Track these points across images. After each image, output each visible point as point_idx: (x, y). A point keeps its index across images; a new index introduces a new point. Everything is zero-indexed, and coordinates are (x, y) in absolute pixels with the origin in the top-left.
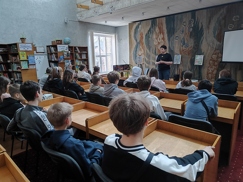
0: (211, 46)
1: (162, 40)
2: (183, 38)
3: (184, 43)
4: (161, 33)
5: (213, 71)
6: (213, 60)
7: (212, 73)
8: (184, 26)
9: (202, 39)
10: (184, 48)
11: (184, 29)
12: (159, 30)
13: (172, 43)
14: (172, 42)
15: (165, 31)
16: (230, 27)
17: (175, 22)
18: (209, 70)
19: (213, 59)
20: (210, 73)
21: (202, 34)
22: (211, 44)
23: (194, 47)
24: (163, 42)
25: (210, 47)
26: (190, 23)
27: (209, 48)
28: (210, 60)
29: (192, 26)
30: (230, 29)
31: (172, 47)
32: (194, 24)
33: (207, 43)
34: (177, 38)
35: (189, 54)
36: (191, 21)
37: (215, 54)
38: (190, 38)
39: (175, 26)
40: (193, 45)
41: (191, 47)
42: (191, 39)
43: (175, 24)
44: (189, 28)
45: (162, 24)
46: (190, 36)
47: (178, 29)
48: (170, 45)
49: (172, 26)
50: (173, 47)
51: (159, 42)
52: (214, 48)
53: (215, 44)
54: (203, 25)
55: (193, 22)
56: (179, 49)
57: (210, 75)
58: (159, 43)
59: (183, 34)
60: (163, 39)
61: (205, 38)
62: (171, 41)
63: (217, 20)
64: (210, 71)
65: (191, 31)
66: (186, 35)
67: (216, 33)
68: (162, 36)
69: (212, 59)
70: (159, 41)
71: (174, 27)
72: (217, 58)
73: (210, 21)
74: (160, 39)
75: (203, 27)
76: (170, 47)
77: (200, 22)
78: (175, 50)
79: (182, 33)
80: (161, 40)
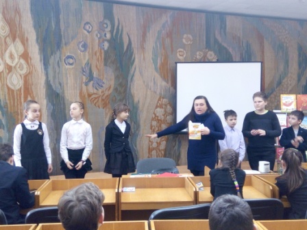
0: (152, 89)
1: (22, 61)
2: (87, 64)
3: (91, 78)
4: (17, 40)
5: (159, 144)
6: (158, 120)
7: (157, 149)
8: (88, 32)
9: (132, 72)
10: (91, 90)
11: (89, 41)
12: (7, 29)
13: (55, 72)
14: (57, 71)
15: (32, 36)
16: (181, 53)
17: (61, 16)
18: (152, 143)
19: (158, 117)
20: (154, 149)
21: (130, 61)
22: (151, 84)
23: (116, 89)
24: (25, 66)
25: (149, 90)
26: (101, 28)
27: (149, 93)
28: (153, 119)
29: (108, 36)
30: (181, 58)
31: (58, 85)
32: (112, 32)
33: (144, 82)
34: (71, 61)
35: (105, 106)
36: (105, 26)
37: (161, 107)
38: (105, 65)
39: (62, 27)
40: (112, 83)
41: (110, 87)
42: (108, 68)
43: (62, 21)
44: (101, 40)
45: (17, 11)
46: (106, 60)
47: (73, 38)
48: (51, 78)
49: (54, 27)
50: (60, 84)
51: (10, 63)
52: (158, 92)
53: (159, 84)
54: (132, 39)
55: (109, 29)
56: (78, 92)
57: (154, 152)
58: (10, 69)
59: (87, 53)
60: (25, 56)
61: (137, 69)
62: (53, 67)
63: (157, 35)
64: (155, 145)
65: (106, 48)
66: (95, 57)
67: (159, 61)
68: (21, 49)
69: (156, 118)
70: (9, 61)
71: (60, 29)
72: (164, 115)
73: (144, 35)
74: (11, 56)
75: (133, 46)
76: (52, 82)
77: (124, 33)
78: (66, 94)
79: (83, 49)
80: (16, 60)
